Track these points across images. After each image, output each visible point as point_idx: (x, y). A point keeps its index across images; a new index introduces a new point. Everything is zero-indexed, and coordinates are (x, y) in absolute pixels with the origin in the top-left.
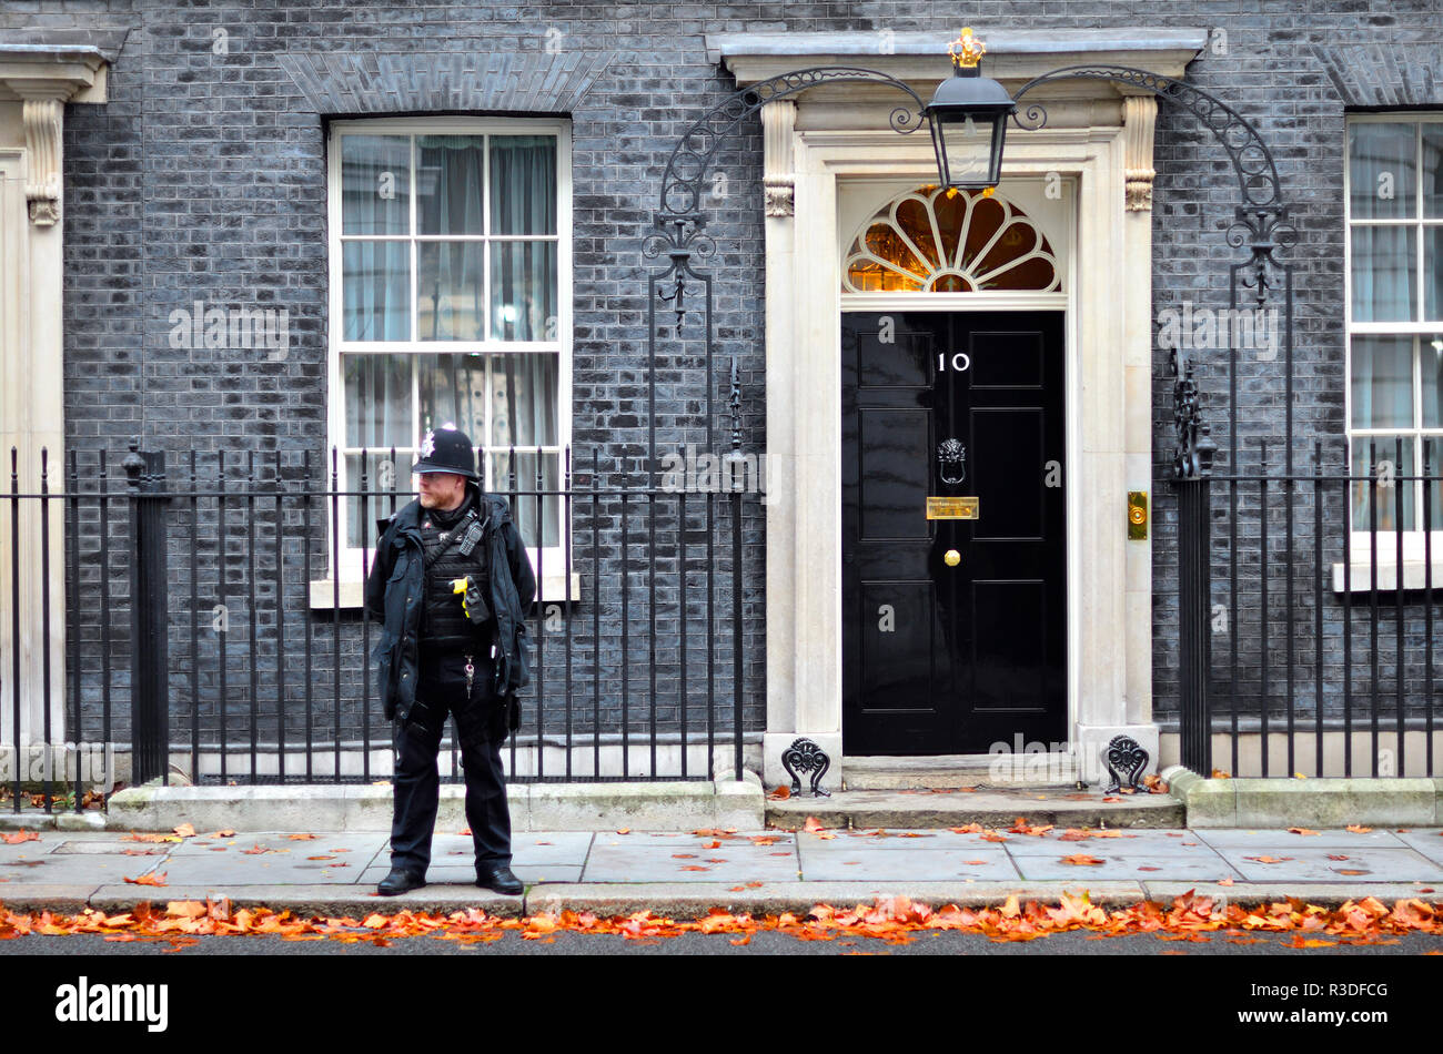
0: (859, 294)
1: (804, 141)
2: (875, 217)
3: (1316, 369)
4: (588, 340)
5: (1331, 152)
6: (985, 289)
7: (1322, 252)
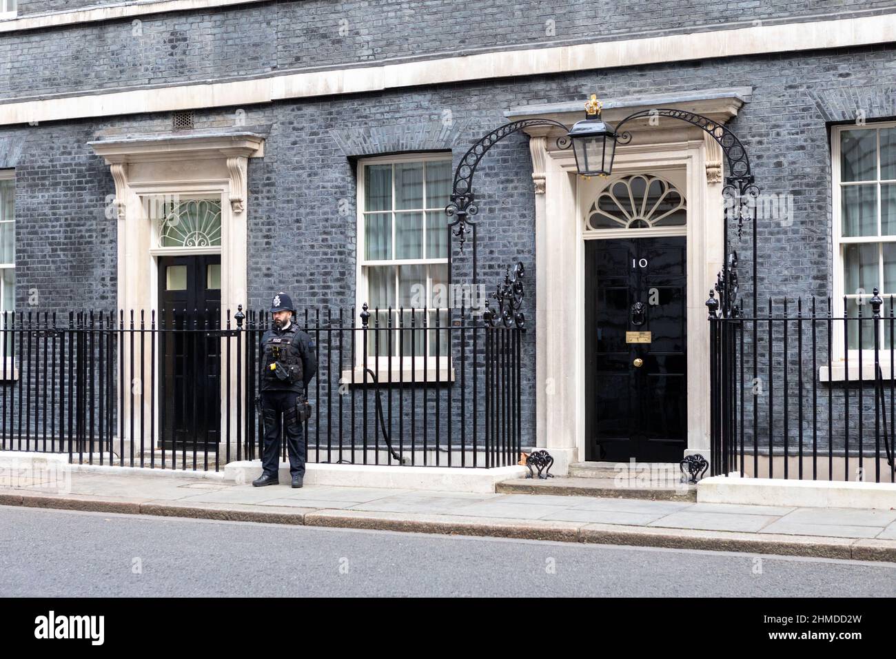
0: (594, 231)
1: (551, 156)
2: (602, 192)
3: (811, 262)
4: (459, 257)
5: (818, 146)
6: (656, 226)
7: (814, 200)
